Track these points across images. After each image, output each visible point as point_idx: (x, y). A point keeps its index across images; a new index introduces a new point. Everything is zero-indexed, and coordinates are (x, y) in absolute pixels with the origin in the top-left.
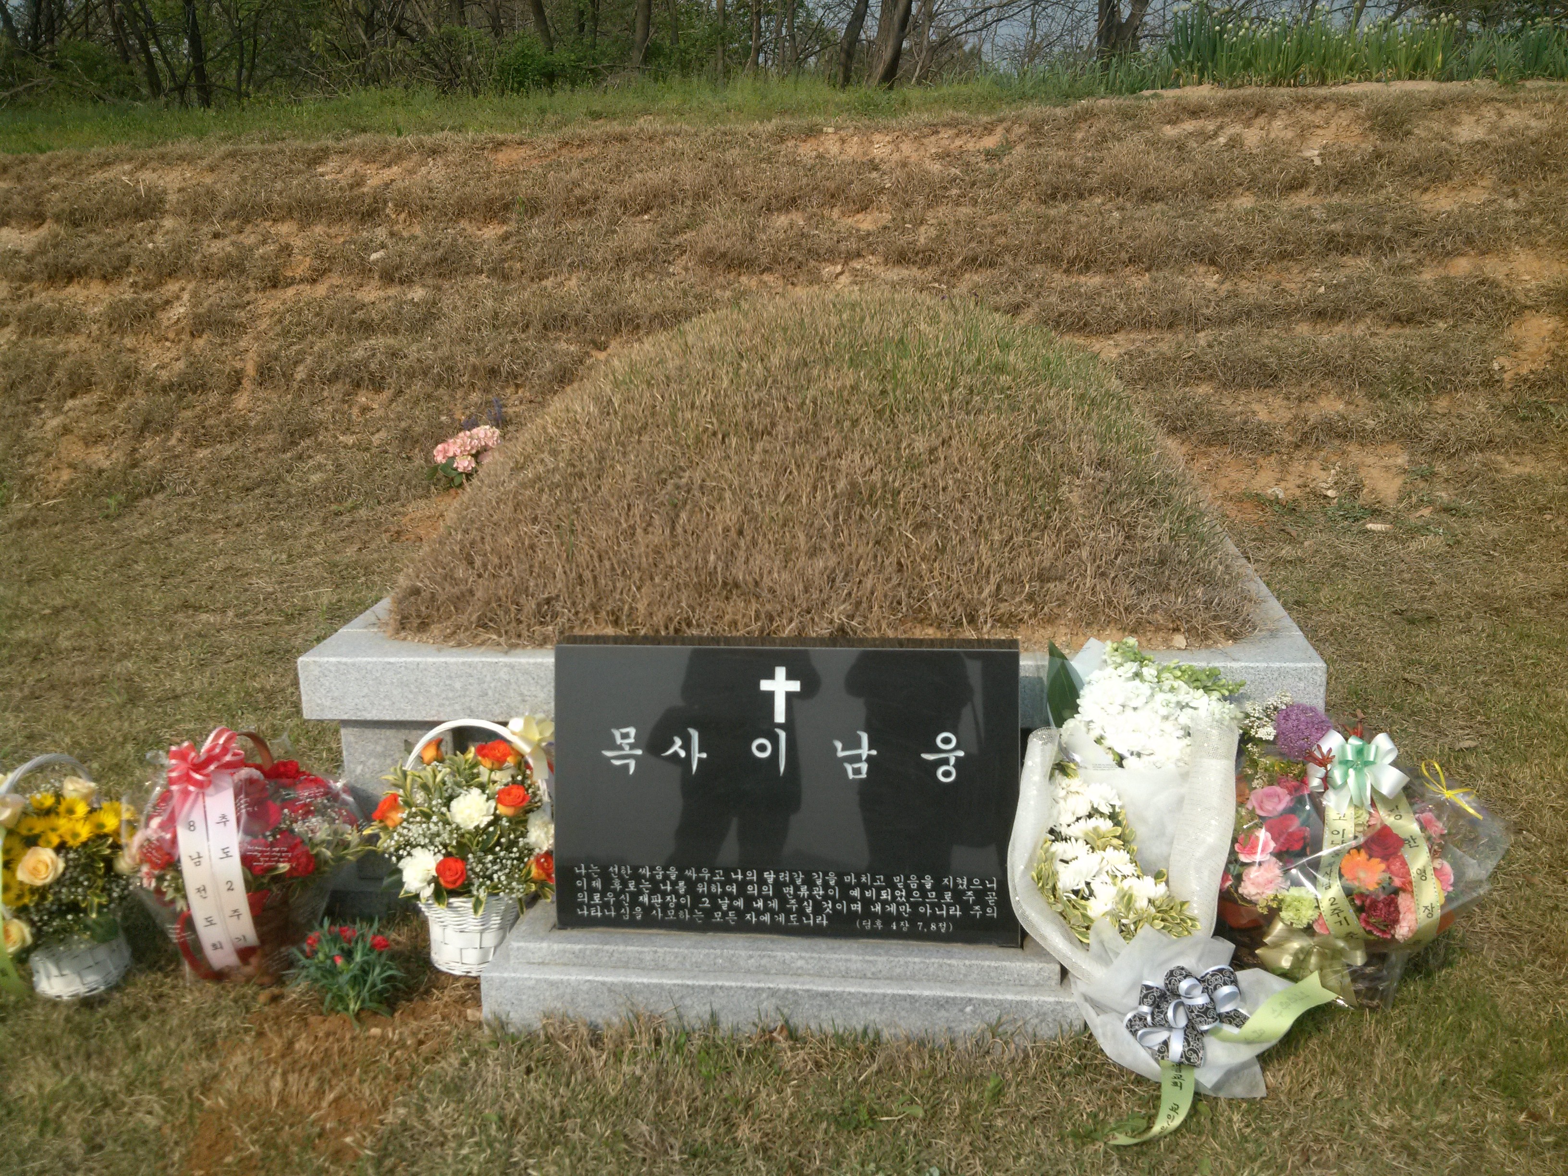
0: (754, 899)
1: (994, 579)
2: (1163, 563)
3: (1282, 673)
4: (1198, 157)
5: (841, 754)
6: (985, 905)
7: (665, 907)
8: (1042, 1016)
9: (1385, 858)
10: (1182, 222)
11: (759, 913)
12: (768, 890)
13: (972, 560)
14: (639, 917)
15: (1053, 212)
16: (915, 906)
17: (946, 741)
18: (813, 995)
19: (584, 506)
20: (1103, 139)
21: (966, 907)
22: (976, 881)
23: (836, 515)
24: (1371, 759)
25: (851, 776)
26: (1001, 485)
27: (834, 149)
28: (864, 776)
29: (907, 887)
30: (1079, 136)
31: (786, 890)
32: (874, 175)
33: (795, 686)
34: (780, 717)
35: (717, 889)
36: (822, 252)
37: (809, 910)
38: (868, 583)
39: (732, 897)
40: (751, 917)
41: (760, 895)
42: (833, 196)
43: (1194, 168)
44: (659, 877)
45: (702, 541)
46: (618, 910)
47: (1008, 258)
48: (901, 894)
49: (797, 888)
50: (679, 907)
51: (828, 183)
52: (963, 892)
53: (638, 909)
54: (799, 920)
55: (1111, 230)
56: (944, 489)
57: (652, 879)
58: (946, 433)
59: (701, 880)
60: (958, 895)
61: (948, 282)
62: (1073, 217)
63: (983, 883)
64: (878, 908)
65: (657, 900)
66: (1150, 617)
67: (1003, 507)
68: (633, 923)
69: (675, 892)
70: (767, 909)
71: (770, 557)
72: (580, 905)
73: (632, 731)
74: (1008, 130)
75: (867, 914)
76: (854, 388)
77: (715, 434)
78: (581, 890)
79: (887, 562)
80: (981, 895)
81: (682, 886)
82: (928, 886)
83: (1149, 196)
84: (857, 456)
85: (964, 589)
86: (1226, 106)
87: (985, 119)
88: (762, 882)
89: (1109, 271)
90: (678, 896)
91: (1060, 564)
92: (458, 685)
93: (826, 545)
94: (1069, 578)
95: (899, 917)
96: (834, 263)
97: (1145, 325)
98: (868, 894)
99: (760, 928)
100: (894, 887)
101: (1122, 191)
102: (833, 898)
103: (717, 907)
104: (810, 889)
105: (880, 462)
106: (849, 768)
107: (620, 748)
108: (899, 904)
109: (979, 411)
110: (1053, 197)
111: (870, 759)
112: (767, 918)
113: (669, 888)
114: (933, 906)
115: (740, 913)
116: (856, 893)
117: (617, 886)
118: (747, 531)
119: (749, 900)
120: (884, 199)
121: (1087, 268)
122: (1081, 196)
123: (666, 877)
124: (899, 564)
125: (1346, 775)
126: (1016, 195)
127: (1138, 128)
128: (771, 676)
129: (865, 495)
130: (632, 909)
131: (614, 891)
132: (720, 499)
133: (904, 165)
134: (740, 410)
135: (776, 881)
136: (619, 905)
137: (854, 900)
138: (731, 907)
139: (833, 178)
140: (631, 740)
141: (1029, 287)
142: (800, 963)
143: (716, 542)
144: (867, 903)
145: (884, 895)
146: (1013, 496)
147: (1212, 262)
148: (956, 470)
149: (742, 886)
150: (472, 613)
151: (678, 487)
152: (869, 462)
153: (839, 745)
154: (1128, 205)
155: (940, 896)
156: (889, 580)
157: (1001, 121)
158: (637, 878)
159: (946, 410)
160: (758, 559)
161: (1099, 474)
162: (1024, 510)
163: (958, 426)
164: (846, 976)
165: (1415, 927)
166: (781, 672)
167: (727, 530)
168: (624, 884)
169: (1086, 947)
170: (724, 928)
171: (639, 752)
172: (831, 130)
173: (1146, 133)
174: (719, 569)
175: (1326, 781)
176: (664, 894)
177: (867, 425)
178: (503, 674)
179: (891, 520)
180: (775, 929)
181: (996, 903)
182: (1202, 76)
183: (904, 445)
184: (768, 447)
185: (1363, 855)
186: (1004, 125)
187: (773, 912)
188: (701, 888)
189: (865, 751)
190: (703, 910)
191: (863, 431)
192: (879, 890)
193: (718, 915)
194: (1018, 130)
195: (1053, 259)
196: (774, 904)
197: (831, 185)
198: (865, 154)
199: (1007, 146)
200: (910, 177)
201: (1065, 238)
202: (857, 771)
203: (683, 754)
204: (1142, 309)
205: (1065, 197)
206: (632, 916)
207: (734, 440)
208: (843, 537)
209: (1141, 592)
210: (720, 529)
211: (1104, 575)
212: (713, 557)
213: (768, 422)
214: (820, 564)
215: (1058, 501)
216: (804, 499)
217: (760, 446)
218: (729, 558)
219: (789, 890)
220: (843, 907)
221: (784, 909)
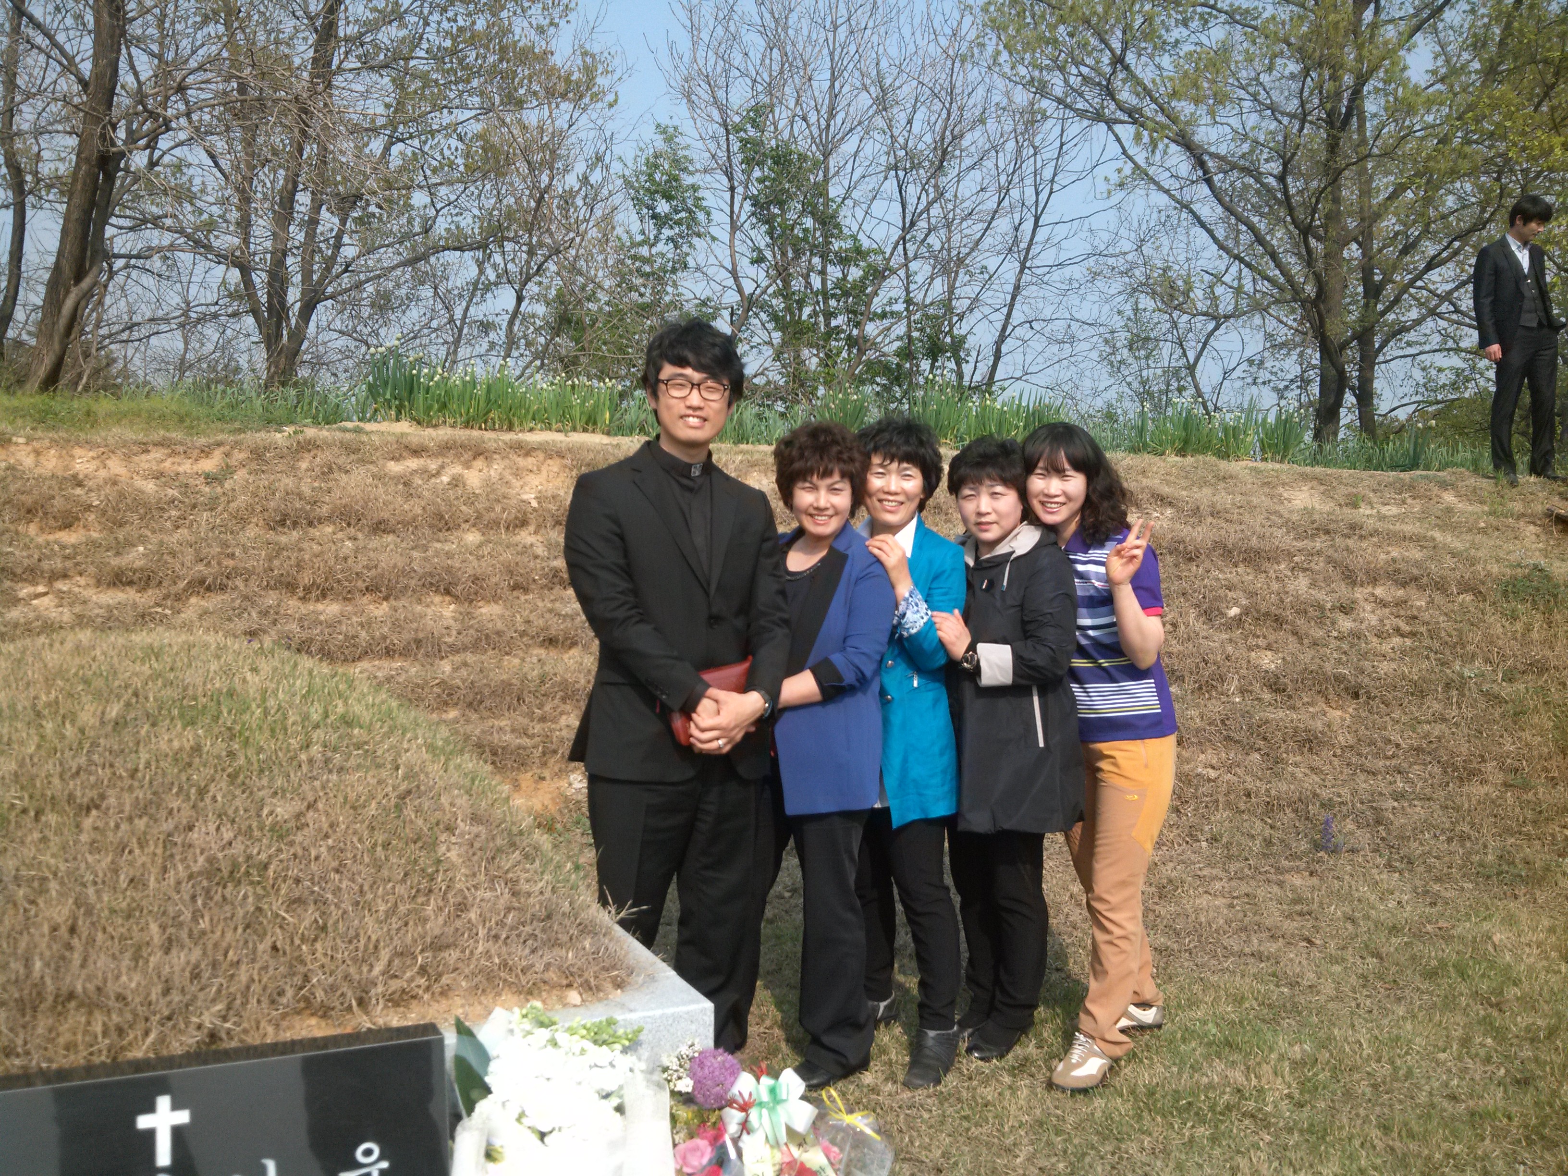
1: (385, 954)
2: (549, 917)
3: (677, 1018)
4: (425, 493)
10: (415, 554)
13: (357, 936)
15: (283, 539)
17: (368, 1153)
20: (328, 471)
23: (193, 898)
24: (784, 1097)
26: (379, 849)
27: (28, 461)
30: (304, 465)
32: (78, 491)
33: (183, 1117)
34: (163, 1158)
36: (19, 571)
38: (243, 977)
42: (29, 511)
43: (423, 503)
45: (23, 945)
47: (239, 582)
51: (23, 498)
55: (346, 559)
56: (317, 858)
58: (310, 798)
61: (172, 608)
62: (305, 545)
66: (546, 976)
67: (385, 873)
71: (114, 957)
74: (227, 455)
76: (197, 749)
77: (24, 811)
79: (261, 947)
83: (380, 527)
84: (212, 828)
85: (352, 970)
86: (446, 448)
87: (202, 441)
89: (345, 599)
91: (450, 930)
93: (184, 934)
94: (462, 942)
96: (34, 583)
97: (389, 653)
101: (353, 522)
105: (239, 832)
109: (341, 770)
110: (282, 523)
118: (84, 927)
120: (92, 517)
121: (324, 596)
122: (311, 524)
124: (275, 948)
125: (761, 1116)
126: (242, 520)
127: (363, 461)
128: (152, 1109)
129: (225, 872)
132: (43, 890)
133: (115, 483)
134: (56, 781)
139: (30, 492)
141: (264, 614)
143: (43, 944)
146: (394, 860)
147: (447, 592)
148: (327, 836)
152: (228, 835)
154: (360, 535)
156: (265, 968)
157: (219, 444)
159: (305, 768)
160: (102, 962)
161: (475, 829)
162: (406, 875)
163: (323, 788)
166: (164, 1102)
167: (55, 929)
172: (21, 440)
173: (371, 467)
174: (48, 981)
175: (745, 1126)
177: (219, 790)
179: (259, 898)
182: (399, 413)
183: (265, 811)
184: (100, 824)
186: (222, 449)
191: (214, 800)
194: (239, 456)
195: (291, 587)
197: (28, 500)
198: (66, 468)
199: (227, 471)
200: (122, 495)
201: (300, 566)
204: (384, 638)
205: (295, 524)
207: (52, 818)
208: (204, 924)
209: (533, 951)
210: (46, 929)
211: (496, 937)
212: (38, 965)
213: (94, 794)
214: (179, 959)
215: (439, 861)
216: (152, 883)
217: (88, 823)
218: (60, 963)
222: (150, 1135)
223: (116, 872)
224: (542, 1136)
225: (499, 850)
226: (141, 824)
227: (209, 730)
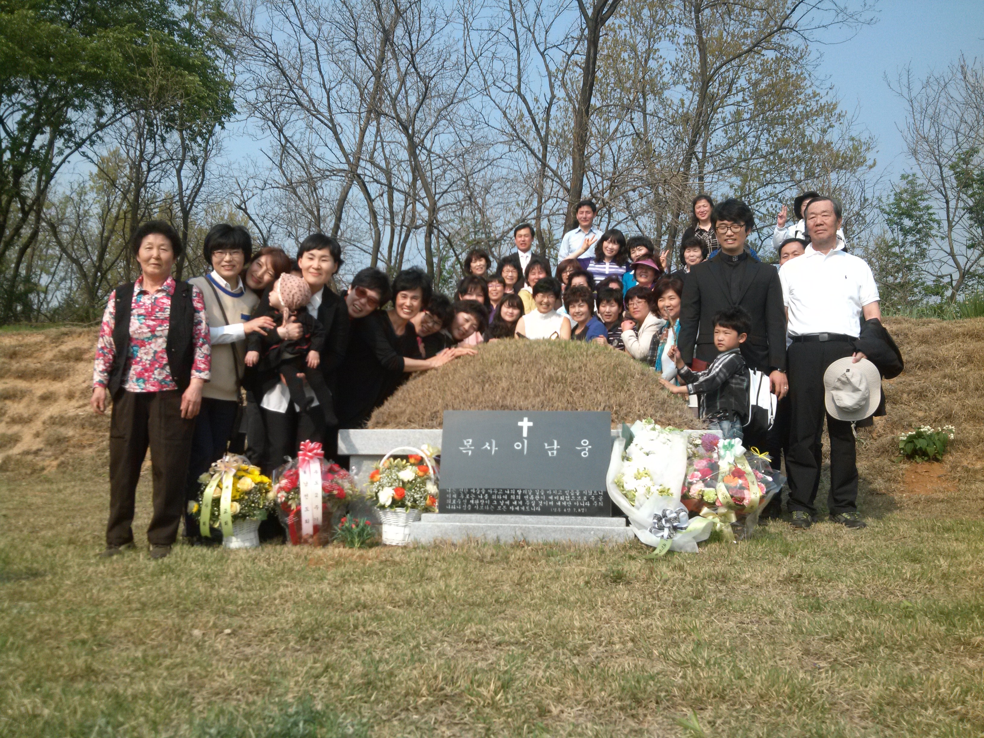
1: (603, 405)
5: (547, 447)
6: (599, 502)
7: (480, 504)
8: (619, 535)
9: (740, 478)
11: (515, 506)
12: (519, 497)
13: (594, 399)
14: (470, 509)
16: (573, 502)
17: (585, 442)
18: (535, 529)
19: (449, 383)
21: (591, 502)
22: (595, 492)
23: (544, 385)
24: (734, 445)
25: (550, 455)
26: (605, 377)
28: (555, 455)
29: (570, 494)
33: (531, 424)
34: (525, 434)
35: (500, 497)
37: (534, 505)
39: (505, 500)
40: (512, 508)
41: (516, 499)
44: (478, 493)
45: (494, 393)
46: (462, 506)
48: (568, 498)
49: (529, 496)
50: (485, 504)
52: (591, 497)
53: (470, 506)
54: (530, 509)
56: (584, 378)
57: (476, 494)
59: (494, 494)
60: (589, 497)
63: (597, 493)
64: (559, 503)
65: (477, 502)
67: (606, 384)
68: (467, 512)
69: (484, 499)
70: (518, 505)
71: (519, 398)
72: (448, 505)
73: (471, 441)
75: (555, 506)
77: (498, 362)
78: (448, 498)
79: (563, 400)
80: (597, 497)
81: (486, 496)
82: (578, 494)
84: (552, 368)
88: (516, 494)
92: (400, 440)
93: (540, 394)
95: (567, 507)
98: (555, 498)
99: (515, 512)
100: (565, 495)
102: (542, 500)
103: (499, 504)
104: (534, 497)
105: (560, 370)
106: (550, 453)
107: (466, 446)
108: (567, 502)
111: (557, 449)
112: (518, 508)
113: (481, 497)
114: (580, 502)
115: (508, 507)
116: (551, 498)
117: (462, 497)
118: (511, 390)
119: (512, 501)
123: (481, 493)
124: (568, 400)
125: (725, 453)
128: (522, 420)
129: (555, 379)
130: (467, 505)
131: (461, 499)
132: (501, 380)
135: (522, 493)
136: (462, 504)
137: (550, 500)
138: (504, 504)
140: (470, 443)
142: (530, 519)
143: (500, 393)
144: (555, 501)
145: (562, 498)
146: (610, 381)
148: (589, 373)
149: (509, 496)
150: (404, 419)
151: (485, 377)
152: (556, 369)
153: (546, 444)
155: (582, 498)
158: (470, 493)
160: (515, 398)
162: (614, 385)
164: (548, 523)
165: (750, 500)
166: (526, 419)
167: (503, 389)
168: (465, 496)
169: (634, 505)
170: (502, 512)
171: (473, 448)
175: (720, 455)
176: (480, 499)
178: (417, 436)
179: (564, 387)
180: (521, 513)
181: (603, 501)
183: (569, 365)
184: (519, 366)
185: (732, 477)
187: (520, 506)
188: (494, 497)
189: (555, 446)
190: (494, 506)
191: (554, 361)
192: (560, 496)
193: (499, 507)
196: (521, 503)
202: (552, 454)
203: (489, 448)
206: (467, 508)
207: (505, 364)
208: (546, 392)
212: (498, 398)
213: (518, 359)
215: (625, 384)
216: (532, 381)
217: (515, 365)
219: (526, 497)
220: (546, 503)
221: (524, 504)
222: (521, 428)
223: (522, 376)
224: (648, 454)
226: (531, 366)
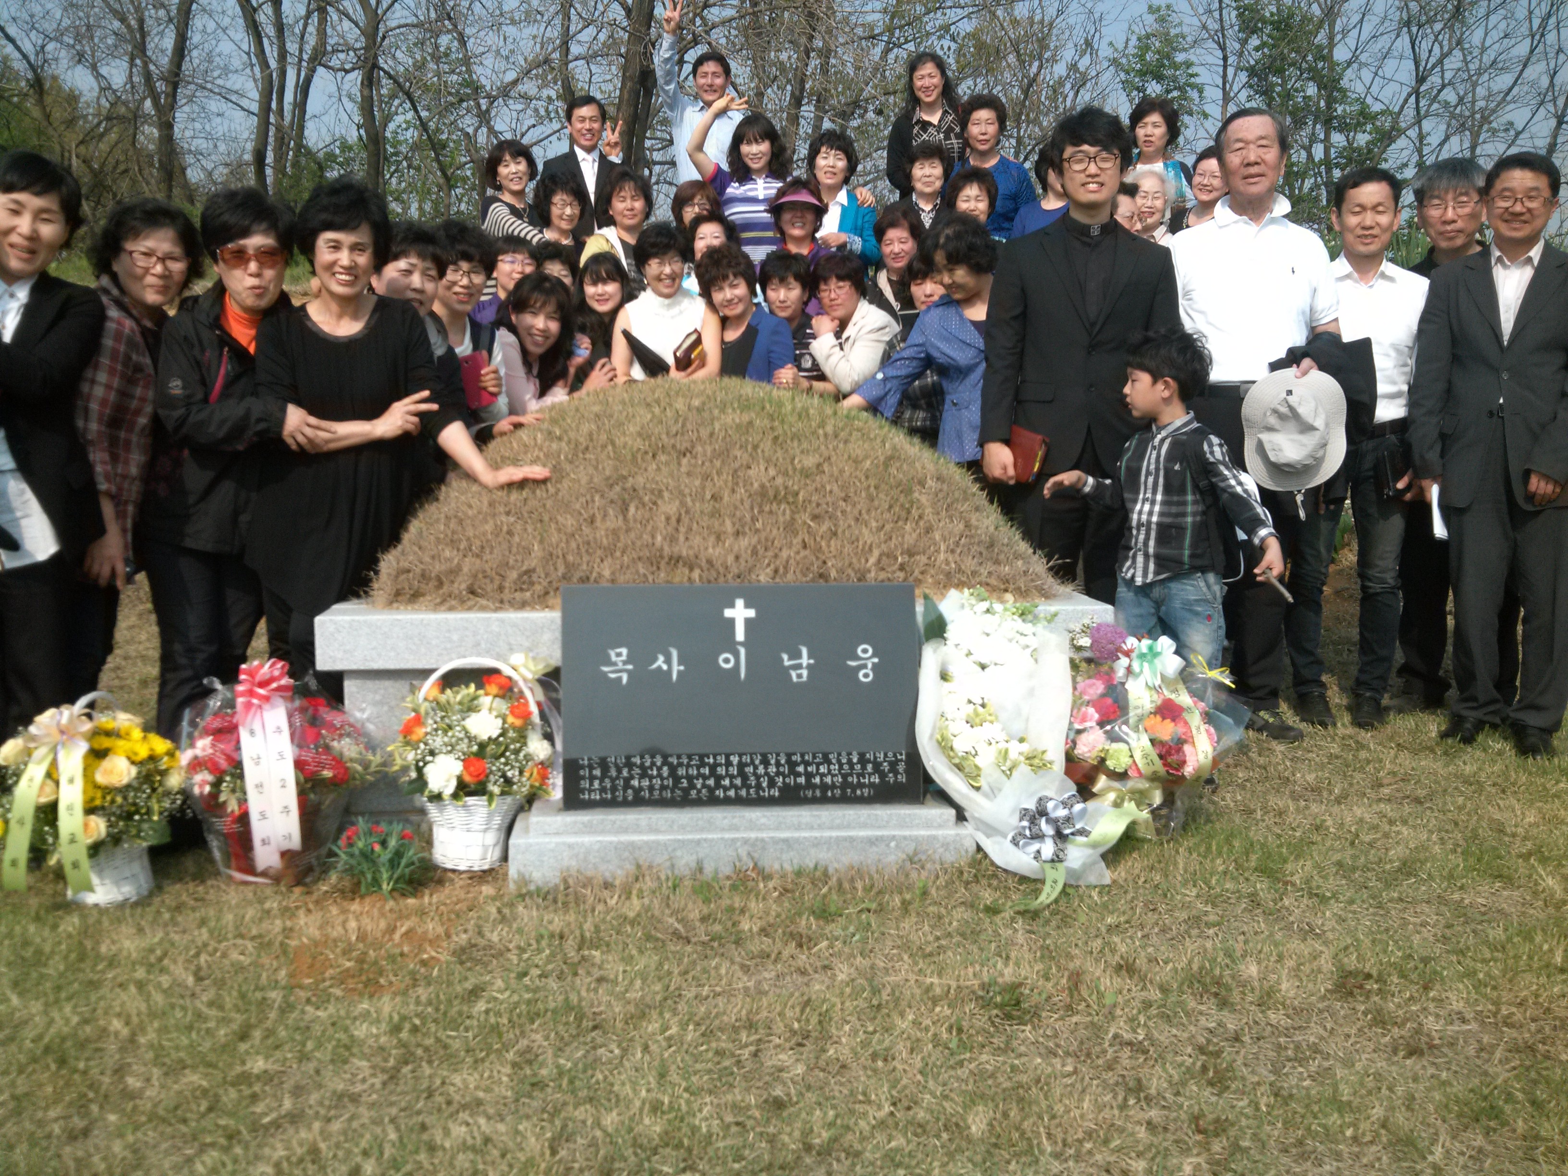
0: (723, 778)
1: (876, 553)
5: (787, 663)
6: (896, 773)
7: (651, 788)
8: (946, 846)
9: (1173, 720)
11: (726, 789)
12: (734, 771)
13: (858, 540)
14: (630, 798)
16: (845, 777)
17: (865, 651)
18: (776, 841)
19: (549, 503)
21: (883, 775)
22: (890, 754)
23: (752, 508)
24: (1160, 653)
25: (795, 679)
26: (872, 489)
28: (805, 678)
29: (839, 762)
31: (747, 769)
33: (751, 613)
34: (740, 636)
35: (693, 772)
37: (765, 785)
38: (784, 554)
39: (705, 778)
40: (720, 793)
41: (727, 775)
44: (648, 764)
45: (649, 527)
46: (613, 793)
48: (835, 768)
49: (756, 768)
50: (663, 788)
52: (881, 764)
53: (630, 791)
54: (757, 793)
56: (831, 492)
57: (642, 767)
58: (826, 455)
59: (680, 765)
60: (877, 766)
63: (895, 756)
64: (817, 780)
65: (646, 783)
66: (988, 580)
67: (876, 503)
68: (625, 804)
69: (660, 775)
70: (732, 785)
71: (704, 538)
72: (582, 791)
73: (624, 651)
75: (809, 785)
76: (750, 423)
77: (646, 453)
78: (583, 778)
79: (795, 542)
80: (893, 765)
81: (665, 771)
82: (855, 760)
84: (762, 468)
85: (854, 560)
88: (729, 764)
90: (662, 779)
91: (920, 544)
92: (455, 637)
93: (747, 529)
94: (929, 552)
95: (833, 786)
98: (809, 769)
99: (727, 802)
100: (829, 763)
102: (783, 774)
103: (692, 786)
104: (766, 768)
105: (780, 472)
106: (793, 674)
107: (615, 664)
108: (833, 776)
111: (809, 667)
112: (732, 793)
113: (655, 772)
114: (859, 775)
115: (711, 790)
116: (801, 769)
117: (613, 773)
118: (685, 520)
119: (719, 778)
123: (653, 764)
124: (804, 542)
125: (1142, 664)
128: (732, 606)
129: (771, 495)
130: (625, 791)
131: (611, 777)
134: (664, 437)
135: (740, 762)
136: (614, 789)
137: (799, 775)
138: (704, 786)
140: (624, 658)
142: (763, 820)
143: (661, 527)
144: (809, 776)
145: (823, 769)
146: (882, 497)
149: (713, 768)
150: (461, 585)
151: (624, 489)
152: (772, 472)
153: (785, 657)
155: (864, 768)
158: (629, 765)
160: (697, 541)
162: (890, 507)
164: (798, 828)
165: (1196, 765)
166: (740, 603)
167: (668, 519)
168: (619, 771)
169: (978, 789)
170: (698, 803)
171: (630, 667)
174: (665, 547)
175: (1129, 670)
176: (651, 778)
177: (766, 447)
178: (495, 628)
179: (793, 512)
180: (738, 801)
181: (906, 771)
183: (796, 461)
184: (692, 462)
185: (1159, 718)
187: (737, 788)
188: (681, 772)
189: (805, 660)
190: (683, 789)
191: (763, 452)
192: (818, 765)
193: (694, 793)
196: (738, 782)
202: (799, 676)
203: (665, 667)
206: (625, 797)
207: (663, 458)
208: (759, 525)
209: (981, 564)
210: (663, 518)
211: (953, 551)
212: (659, 538)
213: (688, 445)
214: (744, 542)
215: (912, 503)
216: (726, 499)
217: (684, 461)
218: (672, 540)
219: (750, 769)
220: (791, 780)
221: (746, 785)
222: (733, 620)
223: (703, 488)
224: (983, 667)
225: (957, 500)
226: (718, 463)
227: (757, 415)
